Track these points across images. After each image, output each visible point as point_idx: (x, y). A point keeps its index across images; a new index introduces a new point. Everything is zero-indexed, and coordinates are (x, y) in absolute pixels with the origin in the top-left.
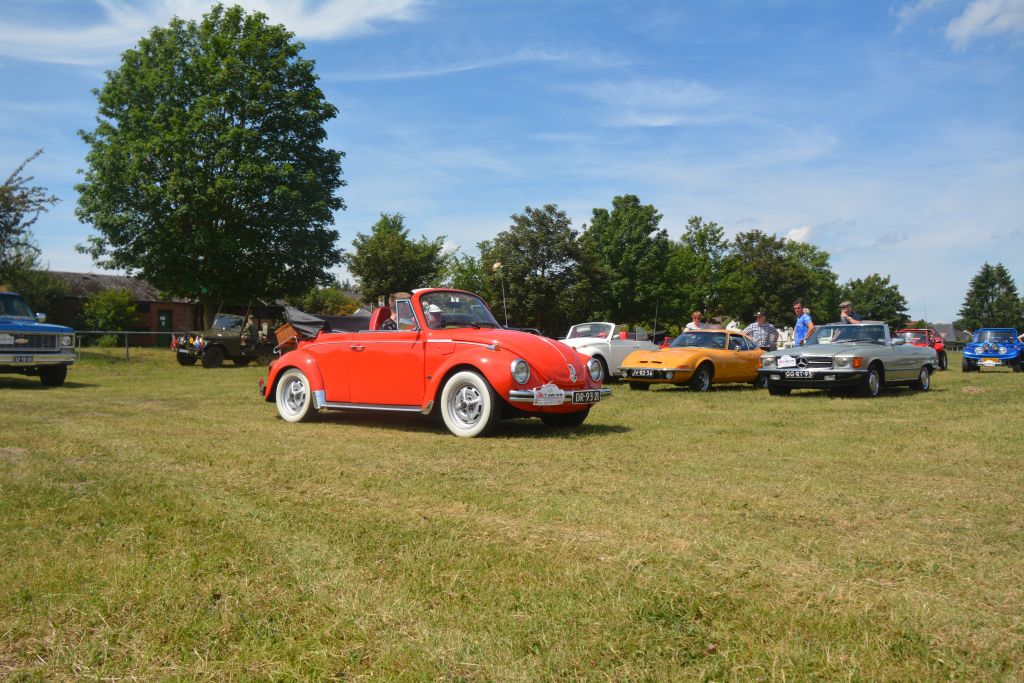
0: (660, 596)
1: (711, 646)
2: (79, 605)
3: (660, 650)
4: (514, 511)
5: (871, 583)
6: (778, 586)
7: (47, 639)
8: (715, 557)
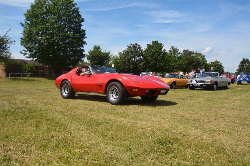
0: (160, 138)
1: (172, 150)
2: (19, 139)
3: (160, 151)
4: (126, 117)
5: (212, 135)
6: (190, 136)
7: (11, 147)
8: (174, 129)
